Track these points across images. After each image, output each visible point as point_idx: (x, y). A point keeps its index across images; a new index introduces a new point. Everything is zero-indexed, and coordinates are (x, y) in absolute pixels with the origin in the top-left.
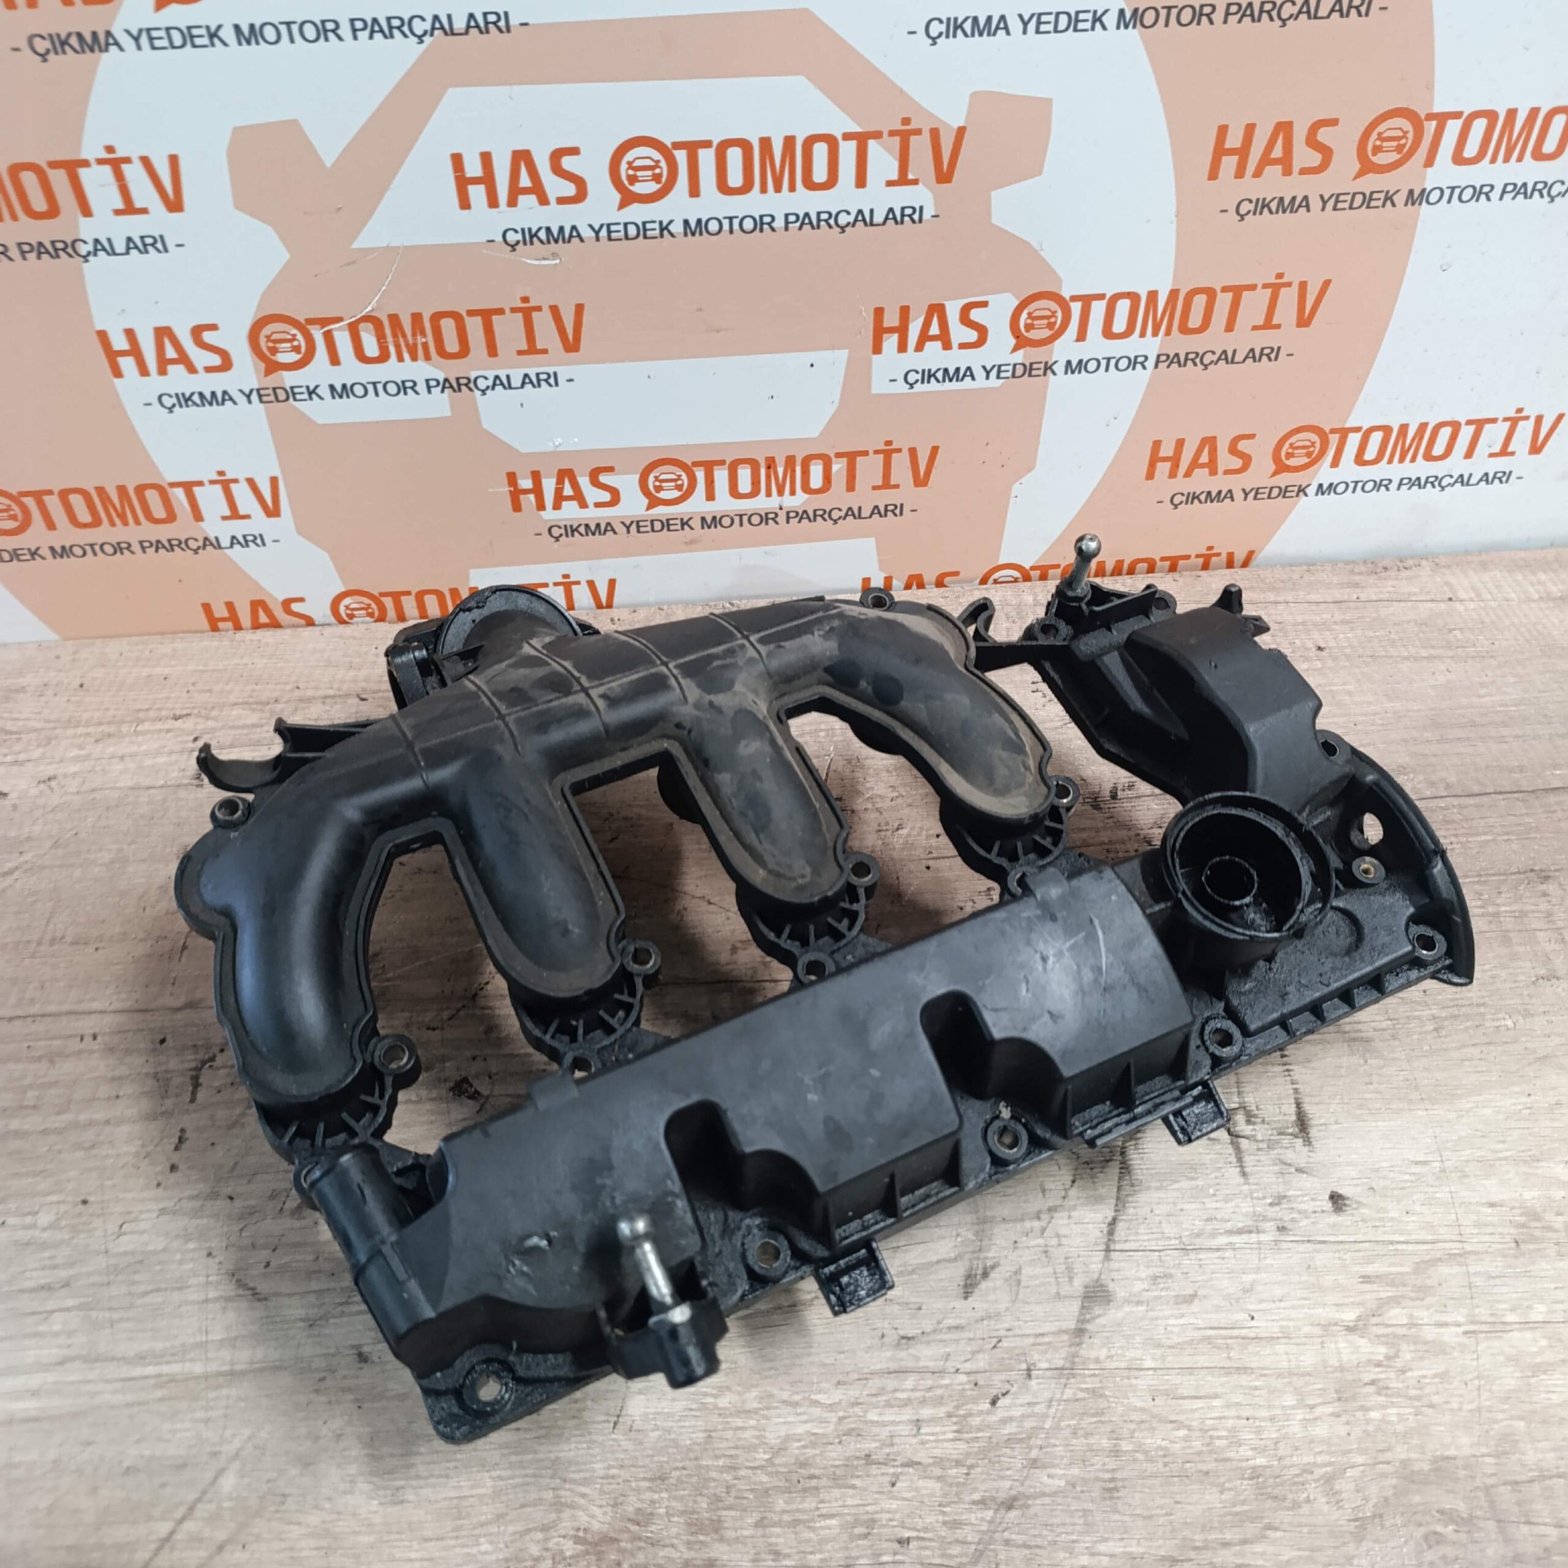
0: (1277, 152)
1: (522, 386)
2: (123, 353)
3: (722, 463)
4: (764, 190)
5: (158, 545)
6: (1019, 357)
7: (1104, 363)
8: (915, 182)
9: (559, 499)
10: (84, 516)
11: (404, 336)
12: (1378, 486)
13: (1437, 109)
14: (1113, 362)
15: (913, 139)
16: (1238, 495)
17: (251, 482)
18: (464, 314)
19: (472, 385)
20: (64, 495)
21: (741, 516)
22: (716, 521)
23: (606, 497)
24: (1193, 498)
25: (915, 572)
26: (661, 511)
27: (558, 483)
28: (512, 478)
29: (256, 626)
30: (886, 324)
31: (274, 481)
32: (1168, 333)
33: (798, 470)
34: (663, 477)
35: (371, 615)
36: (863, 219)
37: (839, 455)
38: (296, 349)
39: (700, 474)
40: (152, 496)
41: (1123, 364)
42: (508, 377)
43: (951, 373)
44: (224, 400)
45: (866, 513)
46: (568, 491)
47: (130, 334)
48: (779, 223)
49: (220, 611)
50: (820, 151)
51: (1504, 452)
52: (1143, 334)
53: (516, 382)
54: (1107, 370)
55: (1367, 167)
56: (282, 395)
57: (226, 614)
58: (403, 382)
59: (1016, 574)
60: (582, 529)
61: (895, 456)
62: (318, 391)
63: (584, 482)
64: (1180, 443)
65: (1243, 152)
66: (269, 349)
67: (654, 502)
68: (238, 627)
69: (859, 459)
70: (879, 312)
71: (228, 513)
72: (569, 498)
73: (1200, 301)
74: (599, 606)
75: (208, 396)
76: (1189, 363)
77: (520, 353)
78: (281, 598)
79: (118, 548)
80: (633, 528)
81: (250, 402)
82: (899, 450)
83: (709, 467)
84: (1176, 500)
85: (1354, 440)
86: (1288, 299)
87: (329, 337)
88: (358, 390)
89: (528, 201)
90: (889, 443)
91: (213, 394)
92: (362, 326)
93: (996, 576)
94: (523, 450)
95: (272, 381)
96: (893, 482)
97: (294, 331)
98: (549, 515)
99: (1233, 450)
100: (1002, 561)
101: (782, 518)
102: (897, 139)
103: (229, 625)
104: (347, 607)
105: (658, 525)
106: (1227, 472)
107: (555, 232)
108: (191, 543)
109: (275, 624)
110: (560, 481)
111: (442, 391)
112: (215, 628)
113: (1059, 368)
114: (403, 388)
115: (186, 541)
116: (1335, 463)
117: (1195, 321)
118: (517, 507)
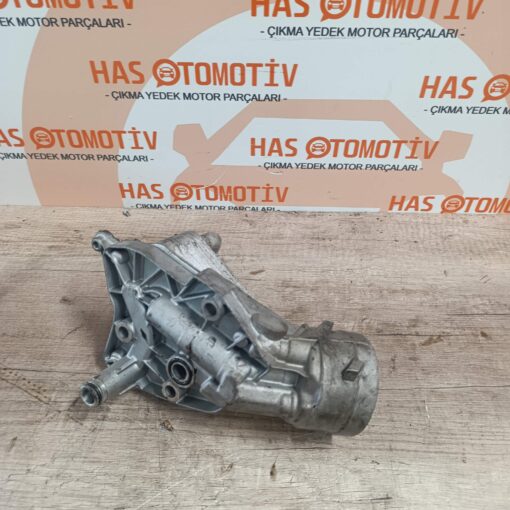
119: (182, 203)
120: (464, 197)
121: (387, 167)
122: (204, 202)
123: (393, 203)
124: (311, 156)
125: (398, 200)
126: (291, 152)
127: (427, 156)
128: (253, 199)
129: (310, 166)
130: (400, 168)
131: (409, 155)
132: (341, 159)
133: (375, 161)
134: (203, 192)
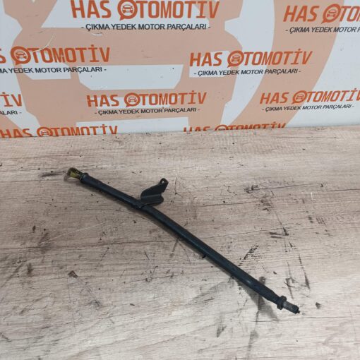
0: (302, 15)
1: (91, 71)
3: (147, 95)
4: (162, 17)
6: (229, 69)
7: (252, 71)
8: (204, 17)
9: (102, 103)
11: (57, 55)
12: (318, 107)
13: (345, 5)
14: (254, 71)
15: (205, 4)
16: (283, 109)
17: (13, 96)
18: (75, 49)
19: (77, 70)
21: (152, 110)
22: (145, 111)
23: (115, 103)
24: (271, 109)
25: (198, 126)
26: (130, 108)
28: (88, 97)
29: (15, 137)
30: (194, 58)
31: (19, 96)
32: (269, 64)
33: (168, 97)
34: (131, 98)
35: (48, 134)
36: (189, 27)
37: (179, 94)
38: (25, 57)
39: (141, 98)
41: (257, 72)
42: (87, 68)
43: (211, 72)
44: (4, 71)
45: (186, 110)
46: (104, 101)
48: (166, 27)
49: (5, 132)
50: (178, 6)
51: (350, 100)
52: (262, 64)
53: (90, 69)
54: (252, 73)
55: (325, 20)
56: (21, 71)
58: (57, 68)
59: (224, 128)
60: (108, 112)
61: (194, 95)
62: (32, 70)
63: (109, 99)
64: (270, 94)
65: (293, 14)
66: (17, 57)
67: (128, 105)
68: (10, 137)
69: (185, 96)
70: (192, 54)
71: (6, 104)
72: (104, 103)
73: (278, 55)
74: (113, 133)
76: (274, 72)
77: (91, 61)
78: (23, 128)
80: (122, 112)
81: (12, 72)
82: (196, 93)
83: (144, 96)
84: (267, 109)
85: (313, 95)
86: (301, 56)
87: (35, 54)
88: (44, 70)
89: (93, 16)
90: (193, 91)
92: (45, 51)
93: (219, 128)
94: (92, 89)
95: (18, 66)
96: (194, 102)
97: (24, 52)
98: (99, 108)
99: (283, 97)
100: (221, 124)
101: (163, 110)
102: (200, 4)
103: (7, 136)
104: (41, 132)
105: (129, 112)
106: (281, 102)
107: (101, 26)
109: (21, 136)
110: (102, 99)
111: (68, 71)
112: (4, 137)
114: (57, 70)
116: (308, 101)
117: (276, 61)
118: (90, 105)
119: (23, 66)
120: (243, 52)
121: (184, 27)
122: (42, 64)
123: (192, 60)
124: (123, 17)
125: (196, 56)
126: (106, 13)
127: (212, 16)
128: (83, 60)
129: (124, 27)
130: (194, 27)
131: (199, 15)
132: (147, 20)
133: (174, 21)
134: (39, 55)
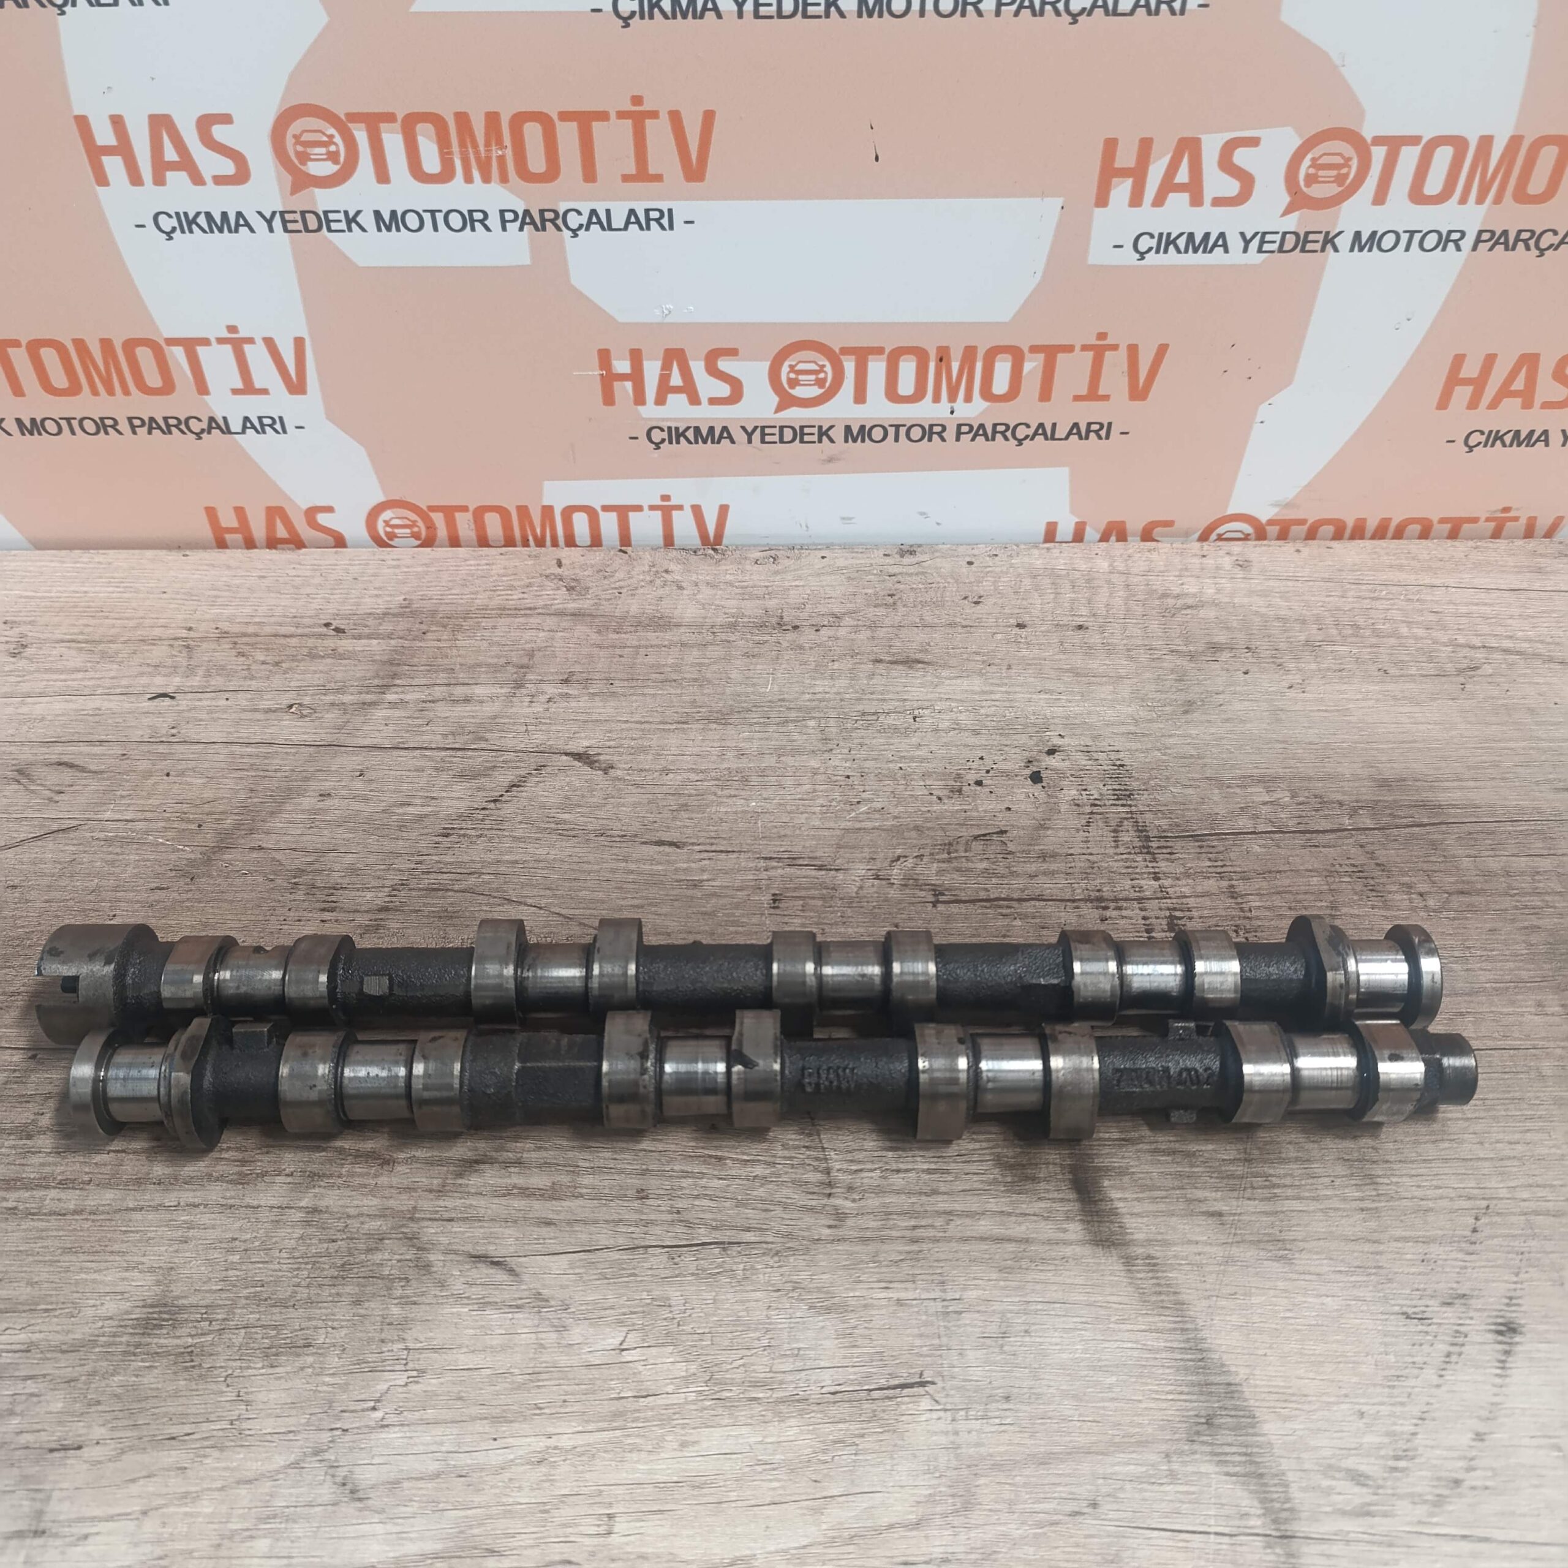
1: (626, 228)
2: (109, 151)
3: (879, 351)
5: (152, 424)
6: (1291, 223)
7: (1405, 238)
9: (664, 390)
10: (59, 379)
11: (475, 146)
14: (1417, 237)
16: (1556, 438)
17: (269, 343)
18: (555, 117)
19: (560, 222)
20: (34, 347)
21: (897, 427)
22: (864, 433)
23: (724, 390)
24: (1495, 438)
25: (1117, 518)
26: (794, 414)
27: (663, 369)
28: (604, 357)
29: (273, 543)
30: (1118, 164)
31: (299, 343)
32: (1498, 200)
33: (979, 366)
34: (801, 367)
35: (416, 536)
37: (1034, 349)
38: (333, 157)
39: (849, 366)
40: (144, 355)
41: (1431, 241)
42: (608, 212)
43: (1198, 240)
44: (237, 225)
45: (1061, 433)
46: (676, 380)
47: (117, 122)
48: (989, 4)
49: (228, 520)
52: (1463, 201)
53: (618, 221)
54: (1407, 249)
56: (312, 223)
57: (234, 523)
58: (471, 212)
59: (1247, 529)
60: (690, 434)
61: (1108, 354)
62: (359, 219)
63: (698, 368)
64: (1490, 360)
66: (298, 154)
67: (786, 401)
68: (250, 544)
69: (1061, 357)
70: (1111, 146)
71: (239, 385)
72: (677, 390)
73: (1548, 156)
74: (705, 542)
75: (218, 219)
76: (1521, 245)
77: (626, 178)
78: (304, 506)
79: (103, 426)
80: (757, 436)
81: (271, 230)
82: (1115, 347)
83: (862, 355)
84: (1474, 439)
87: (376, 143)
88: (412, 221)
90: (1102, 336)
91: (224, 215)
92: (420, 127)
93: (1221, 530)
94: (621, 318)
95: (300, 201)
96: (1101, 392)
97: (332, 131)
99: (1560, 375)
100: (1231, 511)
101: (951, 433)
103: (239, 537)
104: (387, 523)
105: (788, 434)
106: (1546, 405)
108: (193, 423)
109: (296, 542)
110: (666, 366)
111: (521, 229)
112: (222, 544)
113: (1344, 242)
114: (471, 220)
115: (187, 420)
117: (1537, 185)
118: (609, 399)
119: (324, 199)
120: (1368, 134)
123: (1109, 173)
125: (1126, 158)
128: (590, 175)
134: (393, 142)
